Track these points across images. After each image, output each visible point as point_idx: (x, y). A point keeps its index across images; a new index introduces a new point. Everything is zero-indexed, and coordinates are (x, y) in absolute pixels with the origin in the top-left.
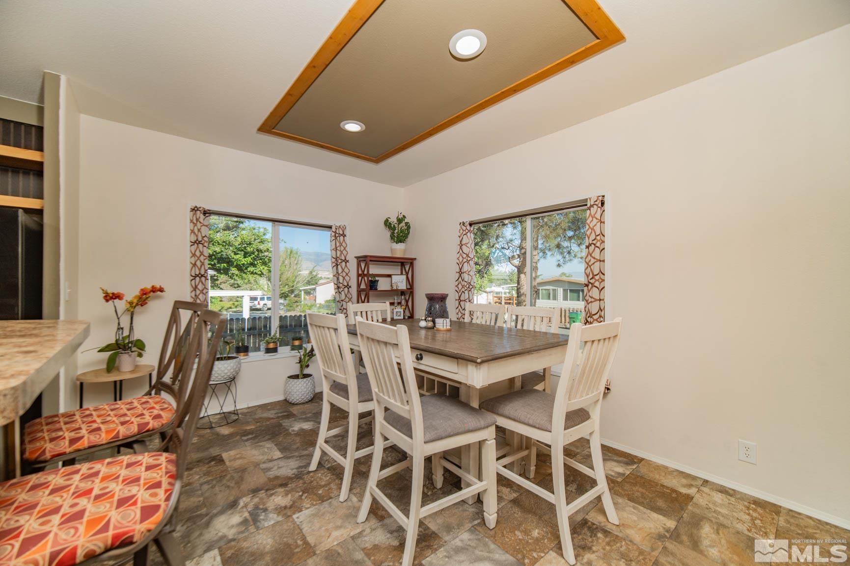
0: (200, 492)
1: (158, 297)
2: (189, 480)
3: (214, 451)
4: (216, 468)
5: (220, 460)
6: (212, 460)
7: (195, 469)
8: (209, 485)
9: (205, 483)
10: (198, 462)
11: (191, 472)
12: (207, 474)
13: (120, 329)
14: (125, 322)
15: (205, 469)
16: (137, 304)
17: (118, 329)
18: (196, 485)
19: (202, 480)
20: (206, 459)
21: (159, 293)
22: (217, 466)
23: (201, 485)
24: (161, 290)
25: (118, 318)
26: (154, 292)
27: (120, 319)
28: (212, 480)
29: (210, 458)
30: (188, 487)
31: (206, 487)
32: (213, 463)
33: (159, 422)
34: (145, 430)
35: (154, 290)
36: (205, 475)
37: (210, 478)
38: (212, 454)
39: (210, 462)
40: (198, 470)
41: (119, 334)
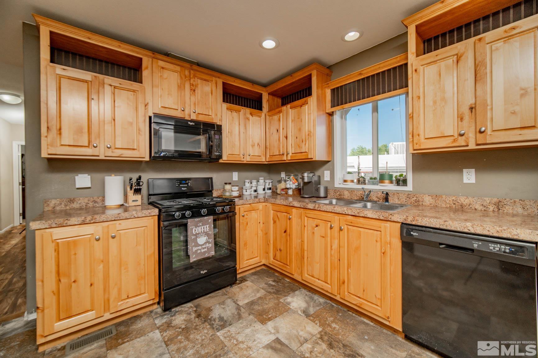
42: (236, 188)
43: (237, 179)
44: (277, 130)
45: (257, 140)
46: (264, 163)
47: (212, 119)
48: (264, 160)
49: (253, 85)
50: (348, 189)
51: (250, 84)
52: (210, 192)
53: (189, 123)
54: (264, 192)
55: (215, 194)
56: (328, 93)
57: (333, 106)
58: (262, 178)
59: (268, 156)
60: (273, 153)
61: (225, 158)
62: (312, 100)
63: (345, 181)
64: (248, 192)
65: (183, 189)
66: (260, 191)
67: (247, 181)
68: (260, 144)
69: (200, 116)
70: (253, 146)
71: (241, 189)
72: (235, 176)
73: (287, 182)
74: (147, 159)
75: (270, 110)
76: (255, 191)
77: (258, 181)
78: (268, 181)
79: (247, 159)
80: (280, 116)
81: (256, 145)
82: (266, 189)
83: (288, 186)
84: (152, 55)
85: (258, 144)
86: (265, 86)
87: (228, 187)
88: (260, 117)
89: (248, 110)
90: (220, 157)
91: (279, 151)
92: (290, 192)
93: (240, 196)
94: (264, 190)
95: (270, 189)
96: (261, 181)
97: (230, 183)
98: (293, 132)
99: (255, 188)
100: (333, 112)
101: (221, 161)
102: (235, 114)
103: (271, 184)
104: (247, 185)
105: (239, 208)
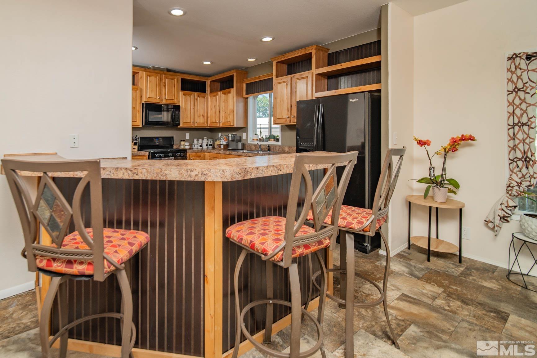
0: (457, 324)
1: (470, 145)
2: (458, 310)
3: (504, 307)
4: (491, 320)
5: (504, 318)
6: (495, 312)
7: (470, 307)
8: (470, 325)
9: (469, 322)
10: (479, 304)
11: (465, 306)
12: (478, 318)
13: (432, 168)
14: (438, 162)
15: (479, 313)
16: (449, 150)
17: (430, 168)
18: (459, 318)
19: (468, 318)
20: (489, 307)
21: (470, 141)
22: (494, 319)
23: (463, 320)
24: (471, 138)
25: (430, 159)
26: (464, 140)
27: (431, 160)
28: (476, 325)
29: (495, 309)
30: (451, 314)
31: (465, 325)
32: (492, 314)
33: (359, 226)
34: (349, 227)
35: (463, 139)
36: (474, 316)
37: (475, 322)
38: (500, 307)
39: (491, 312)
40: (472, 309)
41: (431, 171)
42: (187, 144)
43: (189, 138)
44: (215, 107)
45: (202, 113)
46: (207, 127)
47: (175, 102)
48: (206, 125)
49: (200, 77)
50: (254, 145)
51: (198, 77)
52: (172, 146)
53: (162, 106)
54: (207, 147)
55: (175, 147)
56: (244, 85)
57: (247, 94)
58: (206, 138)
59: (209, 123)
60: (212, 121)
61: (181, 125)
62: (233, 91)
63: (253, 140)
64: (196, 147)
65: (157, 143)
66: (204, 147)
67: (195, 139)
68: (204, 115)
69: (168, 100)
70: (199, 116)
71: (191, 145)
72: (188, 136)
73: (221, 140)
74: (141, 126)
75: (211, 92)
76: (201, 146)
77: (203, 140)
78: (210, 140)
79: (196, 125)
80: (217, 98)
81: (201, 115)
82: (209, 145)
83: (221, 143)
84: (144, 70)
85: (203, 115)
86: (208, 76)
87: (182, 143)
88: (204, 97)
89: (196, 94)
90: (179, 124)
91: (216, 120)
92: (222, 147)
93: (191, 148)
94: (207, 145)
95: (211, 145)
96: (205, 139)
97: (184, 141)
98: (223, 109)
99: (201, 144)
100: (248, 97)
101: (179, 127)
102: (188, 98)
103: (212, 142)
104: (196, 142)
105: (189, 155)
